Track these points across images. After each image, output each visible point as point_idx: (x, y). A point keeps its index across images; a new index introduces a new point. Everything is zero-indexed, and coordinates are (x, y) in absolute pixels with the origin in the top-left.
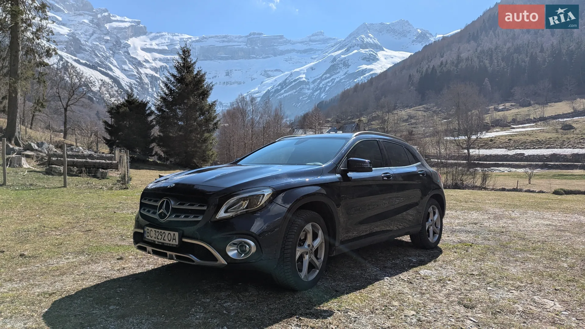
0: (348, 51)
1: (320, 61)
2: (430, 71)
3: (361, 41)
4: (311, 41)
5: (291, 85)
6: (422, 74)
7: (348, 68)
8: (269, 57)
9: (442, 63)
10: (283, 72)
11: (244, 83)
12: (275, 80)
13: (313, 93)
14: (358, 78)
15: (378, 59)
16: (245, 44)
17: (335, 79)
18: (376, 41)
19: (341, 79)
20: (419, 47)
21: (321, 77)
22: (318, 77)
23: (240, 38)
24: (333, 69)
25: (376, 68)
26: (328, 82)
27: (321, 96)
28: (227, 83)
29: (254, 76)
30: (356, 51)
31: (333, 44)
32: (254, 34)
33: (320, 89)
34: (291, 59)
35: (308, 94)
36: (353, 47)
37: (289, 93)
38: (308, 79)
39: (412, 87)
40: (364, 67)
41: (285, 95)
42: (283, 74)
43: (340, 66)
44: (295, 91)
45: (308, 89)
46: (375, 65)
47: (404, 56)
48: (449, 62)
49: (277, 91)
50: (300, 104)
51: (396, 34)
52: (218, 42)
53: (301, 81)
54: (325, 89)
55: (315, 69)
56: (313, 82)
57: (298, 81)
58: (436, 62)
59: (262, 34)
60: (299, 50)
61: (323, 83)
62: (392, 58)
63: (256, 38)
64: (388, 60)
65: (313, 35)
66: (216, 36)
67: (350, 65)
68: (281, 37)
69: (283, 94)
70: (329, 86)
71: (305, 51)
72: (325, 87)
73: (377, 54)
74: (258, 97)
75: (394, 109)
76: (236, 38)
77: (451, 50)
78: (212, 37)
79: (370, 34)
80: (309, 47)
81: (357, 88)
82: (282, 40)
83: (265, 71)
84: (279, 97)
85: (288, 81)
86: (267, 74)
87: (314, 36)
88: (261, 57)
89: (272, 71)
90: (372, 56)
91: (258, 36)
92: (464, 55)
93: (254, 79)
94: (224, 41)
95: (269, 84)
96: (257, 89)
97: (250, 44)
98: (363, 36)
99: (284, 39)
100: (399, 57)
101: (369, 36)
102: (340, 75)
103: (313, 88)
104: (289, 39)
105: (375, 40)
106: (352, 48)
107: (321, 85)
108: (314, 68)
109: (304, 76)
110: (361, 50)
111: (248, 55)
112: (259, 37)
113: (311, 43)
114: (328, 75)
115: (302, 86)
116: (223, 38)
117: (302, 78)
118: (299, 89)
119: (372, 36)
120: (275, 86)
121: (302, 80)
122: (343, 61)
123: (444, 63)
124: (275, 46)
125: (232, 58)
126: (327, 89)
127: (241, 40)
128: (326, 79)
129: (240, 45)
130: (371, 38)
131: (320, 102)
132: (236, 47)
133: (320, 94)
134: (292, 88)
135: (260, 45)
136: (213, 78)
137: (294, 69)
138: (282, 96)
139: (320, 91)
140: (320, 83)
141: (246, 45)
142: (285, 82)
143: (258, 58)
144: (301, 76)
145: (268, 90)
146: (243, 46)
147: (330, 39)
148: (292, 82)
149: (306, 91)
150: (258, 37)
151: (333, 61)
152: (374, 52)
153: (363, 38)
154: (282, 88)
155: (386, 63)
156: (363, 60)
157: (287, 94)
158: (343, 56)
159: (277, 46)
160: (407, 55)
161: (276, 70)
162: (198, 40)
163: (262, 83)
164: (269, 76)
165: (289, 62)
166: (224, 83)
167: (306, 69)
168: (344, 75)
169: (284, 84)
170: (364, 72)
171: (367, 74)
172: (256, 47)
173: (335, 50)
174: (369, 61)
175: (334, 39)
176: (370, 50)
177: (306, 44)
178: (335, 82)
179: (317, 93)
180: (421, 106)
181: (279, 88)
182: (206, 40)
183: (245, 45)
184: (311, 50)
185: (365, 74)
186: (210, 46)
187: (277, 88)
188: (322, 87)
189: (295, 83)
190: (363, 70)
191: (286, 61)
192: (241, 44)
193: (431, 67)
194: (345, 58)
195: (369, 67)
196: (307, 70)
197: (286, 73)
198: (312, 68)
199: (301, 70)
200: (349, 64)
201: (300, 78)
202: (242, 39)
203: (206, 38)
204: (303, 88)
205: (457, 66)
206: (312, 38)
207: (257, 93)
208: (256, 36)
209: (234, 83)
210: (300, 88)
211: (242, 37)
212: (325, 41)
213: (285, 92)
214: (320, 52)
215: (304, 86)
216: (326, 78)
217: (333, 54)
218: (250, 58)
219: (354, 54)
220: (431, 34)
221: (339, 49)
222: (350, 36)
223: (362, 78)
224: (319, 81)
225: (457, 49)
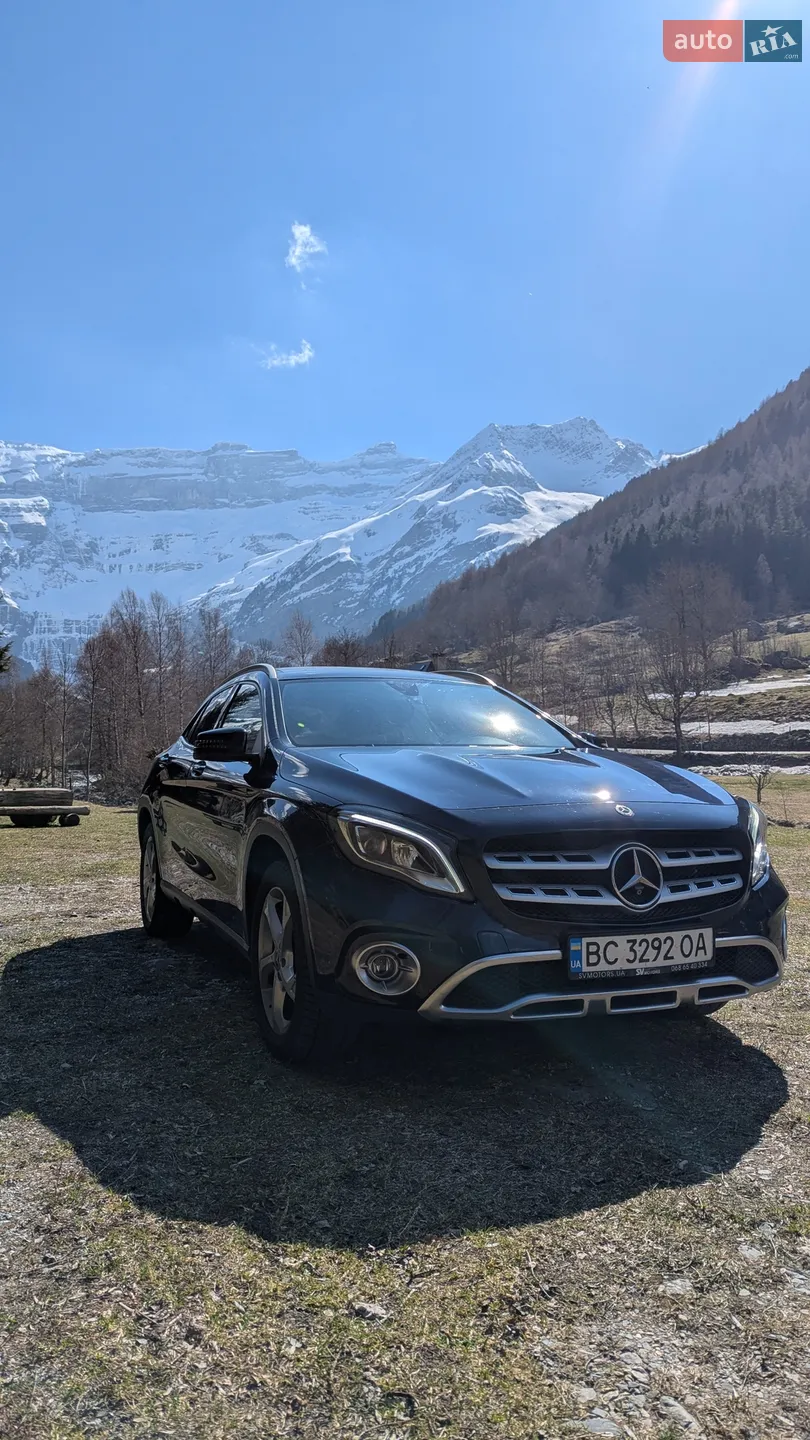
0: (453, 490)
1: (388, 514)
2: (634, 537)
3: (485, 466)
4: (363, 465)
5: (317, 572)
6: (616, 547)
7: (454, 531)
8: (262, 503)
9: (662, 520)
10: (297, 541)
11: (200, 566)
12: (279, 561)
13: (370, 593)
14: (478, 555)
15: (525, 512)
16: (202, 471)
17: (424, 558)
18: (521, 468)
19: (439, 559)
20: (619, 483)
21: (391, 553)
22: (383, 553)
23: (191, 456)
24: (419, 533)
25: (521, 533)
26: (409, 565)
27: (392, 599)
28: (158, 567)
29: (225, 551)
30: (471, 492)
31: (417, 473)
32: (225, 446)
33: (390, 580)
34: (316, 510)
35: (360, 594)
36: (466, 481)
37: (313, 591)
38: (360, 559)
39: (594, 577)
40: (493, 528)
41: (303, 595)
42: (297, 545)
43: (436, 526)
44: (326, 586)
45: (360, 583)
46: (518, 524)
47: (586, 504)
48: (679, 517)
49: (283, 586)
50: (339, 618)
51: (568, 452)
52: (133, 465)
53: (342, 563)
54: (401, 582)
55: (374, 534)
56: (373, 564)
57: (334, 563)
58: (649, 518)
59: (246, 447)
60: (336, 488)
61: (396, 566)
62: (559, 508)
63: (230, 456)
64: (549, 513)
65: (369, 453)
66: (128, 451)
67: (460, 525)
68: (293, 455)
69: (296, 594)
70: (409, 574)
71: (351, 491)
72: (401, 578)
73: (522, 499)
74: (236, 601)
75: (552, 630)
76: (179, 456)
77: (687, 489)
78: (118, 454)
79: (505, 452)
80: (359, 481)
81: (471, 580)
82: (293, 463)
83: (253, 538)
84: (290, 601)
85: (309, 562)
86: (258, 545)
87: (372, 454)
88: (242, 504)
89: (270, 537)
90: (510, 502)
91: (235, 452)
92: (712, 502)
93: (226, 557)
94: (148, 464)
95: (264, 567)
96: (232, 581)
97: (213, 472)
98: (489, 455)
99: (298, 462)
100: (575, 506)
101: (503, 456)
102: (436, 548)
103: (370, 582)
104: (311, 461)
105: (518, 464)
106: (463, 483)
107: (390, 573)
108: (372, 532)
109: (348, 550)
110: (486, 488)
111: (211, 497)
112: (237, 455)
113: (364, 471)
114: (407, 549)
115: (344, 574)
116: (148, 456)
117: (345, 554)
118: (336, 581)
119: (510, 455)
120: (278, 575)
121: (343, 560)
122: (442, 515)
123: (667, 520)
124: (277, 476)
125: (171, 506)
126: (406, 581)
127: (192, 461)
128: (402, 558)
129: (190, 474)
130: (508, 460)
131: (387, 614)
132: (179, 478)
133: (388, 594)
134: (321, 579)
135: (240, 473)
136: (121, 554)
137: (324, 534)
138: (296, 598)
139: (389, 586)
140: (386, 568)
141: (205, 473)
142: (301, 564)
143: (234, 507)
144: (341, 551)
145: (262, 583)
146: (197, 475)
147: (411, 461)
148: (319, 566)
149: (355, 587)
150: (235, 455)
151: (417, 515)
152: (516, 494)
153: (488, 460)
154: (296, 579)
155: (544, 520)
156: (490, 512)
157: (309, 594)
158: (442, 503)
159: (282, 476)
160: (590, 500)
161: (281, 536)
162: (83, 460)
163: (246, 566)
164: (262, 551)
165: (311, 515)
166: (151, 566)
167: (352, 534)
168: (446, 548)
169: (300, 569)
170: (491, 541)
171: (499, 548)
172: (230, 480)
173: (425, 487)
174: (504, 514)
175: (420, 461)
176: (505, 490)
177: (353, 473)
178: (424, 565)
179: (381, 590)
180: (613, 622)
181: (288, 578)
182: (104, 460)
183: (202, 474)
184: (366, 487)
185: (495, 547)
186: (115, 475)
187: (283, 578)
188: (394, 578)
189: (329, 566)
190: (490, 537)
191: (304, 513)
192: (193, 471)
193: (637, 529)
194: (447, 507)
195: (504, 528)
196: (355, 536)
197: (306, 542)
198: (368, 532)
199: (341, 536)
200: (458, 523)
201: (339, 555)
202: (195, 458)
203: (103, 456)
204: (347, 580)
205: (695, 525)
206: (368, 459)
207: (234, 591)
208: (228, 453)
209: (174, 567)
210: (339, 580)
211: (194, 454)
212: (401, 465)
213: (303, 589)
214: (386, 493)
215: (349, 574)
216: (403, 556)
217: (418, 498)
218: (214, 506)
219: (466, 498)
220: (648, 453)
221: (433, 487)
222: (459, 454)
223: (487, 555)
224: (385, 562)
225: (699, 487)
